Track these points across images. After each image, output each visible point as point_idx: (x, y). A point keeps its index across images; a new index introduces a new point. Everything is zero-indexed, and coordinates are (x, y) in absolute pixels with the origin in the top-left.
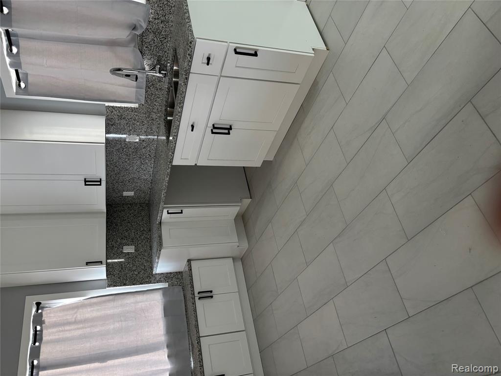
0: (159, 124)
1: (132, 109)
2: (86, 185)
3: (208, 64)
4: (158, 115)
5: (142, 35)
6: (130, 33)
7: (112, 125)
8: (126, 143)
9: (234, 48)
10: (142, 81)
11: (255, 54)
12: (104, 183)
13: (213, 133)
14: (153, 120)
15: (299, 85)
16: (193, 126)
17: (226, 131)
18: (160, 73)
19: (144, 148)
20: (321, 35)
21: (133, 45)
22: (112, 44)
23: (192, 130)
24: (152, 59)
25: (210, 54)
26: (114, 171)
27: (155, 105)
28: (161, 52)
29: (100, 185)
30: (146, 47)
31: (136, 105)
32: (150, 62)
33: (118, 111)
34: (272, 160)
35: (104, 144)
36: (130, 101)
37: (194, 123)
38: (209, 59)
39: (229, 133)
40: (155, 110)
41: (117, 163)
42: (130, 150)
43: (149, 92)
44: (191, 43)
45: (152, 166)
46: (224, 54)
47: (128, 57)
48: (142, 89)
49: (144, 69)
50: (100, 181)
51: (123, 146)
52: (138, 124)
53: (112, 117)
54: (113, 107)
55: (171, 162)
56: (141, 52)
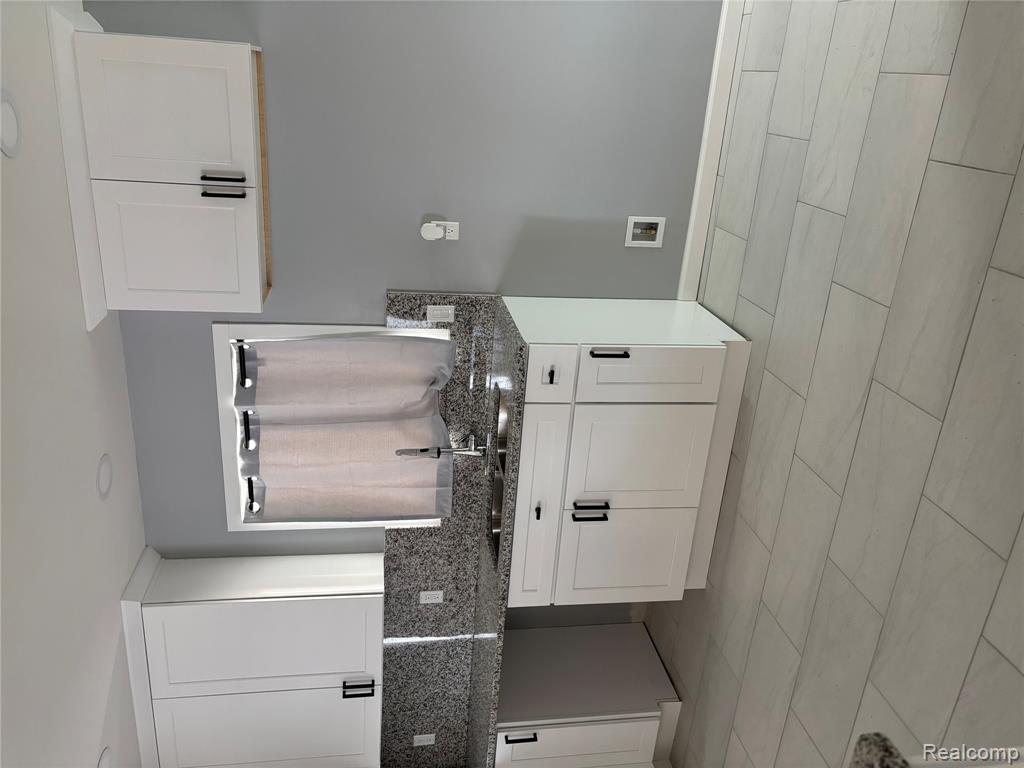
0: (478, 558)
1: (431, 531)
2: (345, 696)
3: (551, 382)
4: (476, 538)
5: (445, 391)
6: (427, 392)
7: (395, 570)
8: (420, 607)
9: (589, 350)
10: (446, 470)
11: (626, 355)
12: (378, 690)
13: (575, 519)
14: (467, 550)
15: (715, 406)
16: (538, 510)
17: (599, 513)
18: (476, 449)
19: (453, 617)
20: (732, 327)
21: (432, 412)
22: (399, 417)
23: (538, 518)
24: (462, 430)
25: (553, 366)
26: (396, 680)
27: (469, 517)
28: (475, 415)
29: (372, 694)
30: (453, 410)
31: (435, 523)
32: (459, 436)
33: (405, 538)
34: (703, 587)
35: (382, 595)
36: (425, 513)
37: (539, 503)
38: (552, 374)
39: (605, 518)
40: (470, 530)
41: (403, 659)
42: (427, 625)
43: (458, 494)
44: (521, 349)
45: (469, 661)
46: (575, 363)
47: (424, 432)
48: (447, 486)
49: (450, 447)
50: (372, 685)
51: (414, 615)
52: (441, 562)
53: (396, 552)
54: (397, 530)
55: (505, 598)
56: (445, 420)
